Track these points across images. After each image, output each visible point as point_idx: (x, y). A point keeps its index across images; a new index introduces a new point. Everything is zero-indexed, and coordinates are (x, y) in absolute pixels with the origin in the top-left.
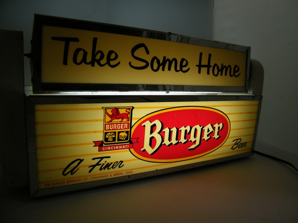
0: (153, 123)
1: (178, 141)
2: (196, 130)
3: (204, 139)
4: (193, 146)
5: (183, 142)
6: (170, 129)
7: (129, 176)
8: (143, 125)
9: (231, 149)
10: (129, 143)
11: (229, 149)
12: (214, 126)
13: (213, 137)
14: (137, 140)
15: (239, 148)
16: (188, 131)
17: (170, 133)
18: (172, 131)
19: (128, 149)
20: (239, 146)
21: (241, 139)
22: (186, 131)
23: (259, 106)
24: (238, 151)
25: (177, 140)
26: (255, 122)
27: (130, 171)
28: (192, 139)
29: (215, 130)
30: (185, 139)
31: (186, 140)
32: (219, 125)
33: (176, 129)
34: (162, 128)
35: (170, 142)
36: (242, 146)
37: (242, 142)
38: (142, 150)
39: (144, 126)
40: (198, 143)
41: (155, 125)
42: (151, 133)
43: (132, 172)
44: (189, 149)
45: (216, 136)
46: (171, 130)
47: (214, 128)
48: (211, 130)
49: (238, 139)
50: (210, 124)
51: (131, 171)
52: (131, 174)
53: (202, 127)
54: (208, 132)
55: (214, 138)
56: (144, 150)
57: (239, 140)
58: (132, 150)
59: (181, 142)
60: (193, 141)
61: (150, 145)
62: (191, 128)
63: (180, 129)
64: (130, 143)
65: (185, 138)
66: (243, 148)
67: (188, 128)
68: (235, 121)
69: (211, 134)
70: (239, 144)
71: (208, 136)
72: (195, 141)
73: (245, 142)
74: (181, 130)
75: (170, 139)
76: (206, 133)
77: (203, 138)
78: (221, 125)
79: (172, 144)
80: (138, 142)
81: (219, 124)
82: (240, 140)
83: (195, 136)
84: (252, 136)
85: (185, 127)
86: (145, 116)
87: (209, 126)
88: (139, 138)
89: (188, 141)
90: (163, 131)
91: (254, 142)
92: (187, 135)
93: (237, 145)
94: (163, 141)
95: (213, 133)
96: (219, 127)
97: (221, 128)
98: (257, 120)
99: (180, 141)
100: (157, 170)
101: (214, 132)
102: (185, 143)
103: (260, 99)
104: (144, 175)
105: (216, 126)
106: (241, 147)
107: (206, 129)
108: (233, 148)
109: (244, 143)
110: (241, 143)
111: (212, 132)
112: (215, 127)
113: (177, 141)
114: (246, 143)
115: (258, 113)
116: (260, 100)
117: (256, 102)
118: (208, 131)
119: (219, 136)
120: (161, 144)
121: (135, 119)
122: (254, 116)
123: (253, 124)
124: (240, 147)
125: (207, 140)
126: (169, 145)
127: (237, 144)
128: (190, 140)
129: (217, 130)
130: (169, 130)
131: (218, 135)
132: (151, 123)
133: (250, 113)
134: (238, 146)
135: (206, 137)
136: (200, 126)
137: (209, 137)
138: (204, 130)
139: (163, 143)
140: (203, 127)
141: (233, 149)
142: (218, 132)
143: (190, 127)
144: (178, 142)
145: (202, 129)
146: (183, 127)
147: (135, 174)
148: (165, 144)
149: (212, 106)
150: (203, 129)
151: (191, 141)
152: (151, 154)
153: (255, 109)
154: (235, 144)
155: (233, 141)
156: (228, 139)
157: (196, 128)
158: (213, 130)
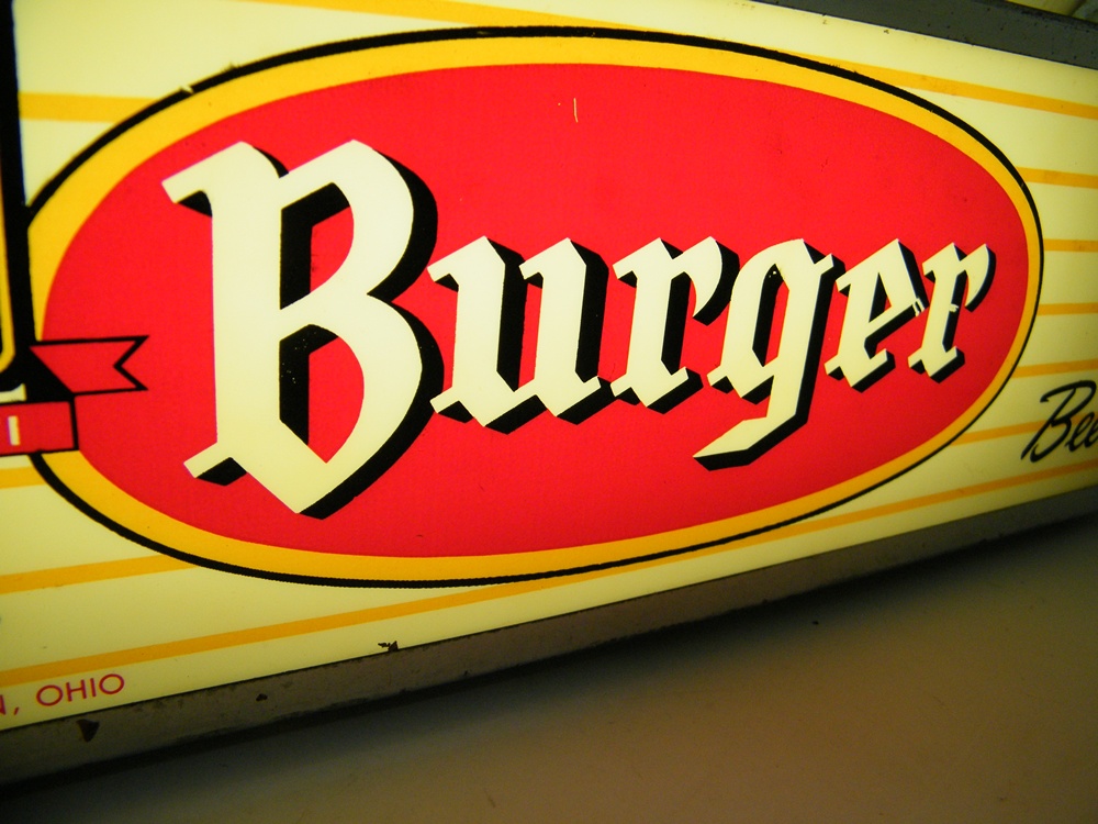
0: (306, 180)
1: (605, 384)
2: (774, 286)
3: (838, 374)
4: (743, 436)
5: (648, 397)
6: (512, 259)
7: (88, 725)
8: (178, 187)
9: (1024, 456)
10: (19, 393)
12: (927, 267)
13: (912, 360)
14: (119, 366)
15: (1073, 448)
16: (703, 294)
17: (519, 298)
18: (537, 280)
19: (24, 462)
20: (1076, 434)
21: (1091, 384)
22: (682, 287)
24: (1062, 473)
25: (585, 368)
27: (87, 676)
28: (738, 365)
29: (927, 304)
30: (672, 367)
31: (681, 376)
32: (967, 264)
33: (583, 266)
34: (424, 243)
35: (514, 385)
36: (1091, 433)
38: (199, 464)
39: (199, 203)
40: (783, 406)
41: (329, 202)
42: (295, 284)
43: (112, 684)
45: (933, 354)
46: (527, 270)
47: (926, 282)
48: (902, 297)
49: (1073, 387)
50: (896, 241)
51: (98, 675)
52: (101, 701)
53: (827, 263)
54: (873, 316)
55: (920, 367)
56: (229, 472)
57: (1082, 393)
58: (71, 466)
59: (630, 396)
60: (743, 387)
61: (296, 410)
62: (731, 267)
63: (620, 269)
64: (32, 397)
65: (671, 360)
67: (703, 262)
68: (1079, 246)
69: (896, 334)
70: (1075, 421)
71: (872, 345)
72: (762, 393)
74: (630, 279)
75: (514, 360)
76: (857, 324)
77: (830, 367)
78: (977, 265)
79: (534, 407)
80: (140, 387)
81: (962, 255)
82: (1088, 392)
83: (764, 345)
85: (674, 252)
86: (200, 87)
87: (887, 263)
88: (139, 341)
89: (695, 383)
90: (436, 271)
92: (692, 329)
93: (1061, 429)
94: (435, 372)
95: (909, 326)
96: (962, 280)
97: (973, 290)
99: (618, 387)
100: (393, 648)
101: (925, 316)
102: (666, 404)
104: (262, 697)
106: (1087, 443)
107: (859, 282)
108: (1038, 451)
110: (1092, 415)
111: (909, 313)
112: (931, 276)
113: (594, 385)
118: (880, 302)
119: (953, 354)
120: (419, 412)
121: (65, 108)
124: (1077, 442)
125: (864, 385)
126: (508, 422)
127: (1067, 420)
128: (713, 377)
129: (941, 305)
130: (499, 267)
131: (948, 344)
132: (282, 171)
134: (1070, 436)
135: (853, 360)
136: (816, 256)
137: (881, 358)
138: (846, 291)
139: (440, 403)
140: (839, 268)
141: (1035, 458)
142: (953, 319)
143: (723, 249)
144: (602, 398)
145: (828, 281)
146: (657, 247)
147: (158, 702)
148: (458, 412)
149: (924, 80)
150: (841, 283)
151: (725, 385)
152: (307, 512)
154: (1053, 422)
155: (1044, 399)
156: (1011, 380)
157: (778, 273)
158: (917, 304)
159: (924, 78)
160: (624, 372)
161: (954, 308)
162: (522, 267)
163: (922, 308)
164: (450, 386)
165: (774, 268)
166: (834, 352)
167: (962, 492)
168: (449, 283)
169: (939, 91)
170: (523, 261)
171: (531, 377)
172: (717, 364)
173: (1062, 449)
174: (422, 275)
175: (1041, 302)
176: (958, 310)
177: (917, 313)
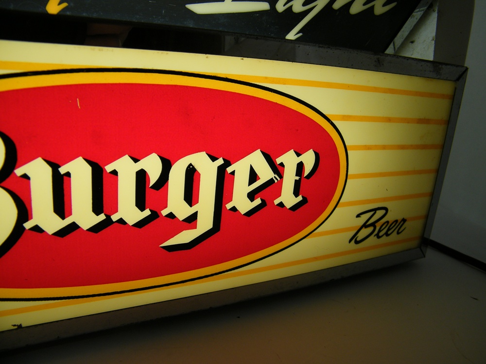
1: (108, 217)
2: (191, 174)
3: (234, 209)
4: (185, 237)
5: (131, 222)
6: (55, 167)
9: (350, 241)
11: (342, 242)
13: (277, 202)
15: (378, 237)
16: (154, 176)
17: (61, 181)
18: (68, 174)
20: (380, 231)
21: (385, 209)
22: (142, 176)
23: (455, 100)
26: (435, 153)
28: (177, 207)
29: (281, 177)
30: (142, 209)
31: (147, 212)
32: (302, 158)
35: (63, 218)
36: (389, 230)
37: (390, 217)
44: (165, 248)
45: (288, 198)
46: (63, 170)
47: (280, 168)
48: (265, 174)
49: (375, 210)
50: (259, 150)
53: (220, 161)
54: (250, 183)
55: (281, 205)
57: (380, 213)
59: (122, 221)
60: (181, 216)
62: (167, 166)
63: (109, 168)
65: (141, 206)
66: (394, 237)
67: (152, 165)
68: (368, 148)
69: (265, 191)
70: (378, 226)
71: (251, 196)
73: (400, 218)
74: (114, 173)
76: (241, 188)
77: (229, 206)
78: (309, 159)
79: (74, 226)
81: (298, 155)
82: (383, 212)
83: (190, 196)
84: (425, 200)
85: (136, 161)
87: (256, 160)
89: (155, 215)
90: (19, 172)
91: (428, 218)
92: (150, 194)
93: (371, 229)
94: (24, 214)
95: (272, 187)
97: (308, 170)
98: (445, 148)
99: (115, 218)
100: (20, 326)
101: (280, 184)
102: (141, 224)
103: (460, 77)
105: (289, 160)
106: (387, 234)
107: (240, 169)
108: (358, 239)
109: (396, 221)
110: (388, 222)
111: (271, 181)
112: (282, 165)
113: (102, 217)
114: (404, 220)
115: (450, 123)
116: (458, 79)
117: (445, 87)
118: (253, 176)
119: (300, 198)
122: (435, 134)
123: (429, 159)
124: (381, 234)
125: (250, 213)
126: (62, 233)
127: (373, 225)
128: (165, 212)
129: (290, 178)
131: (296, 194)
133: (420, 121)
134: (376, 232)
135: (241, 203)
136: (214, 159)
137: (258, 201)
138: (233, 173)
139: (28, 225)
140: (227, 163)
141: (357, 242)
142: (297, 183)
143: (161, 158)
144: (108, 222)
145: (221, 170)
146: (126, 158)
148: (37, 229)
149: (266, 79)
150: (229, 170)
151: (171, 215)
153: (440, 109)
154: (365, 226)
155: (358, 216)
156: (337, 209)
157: (193, 167)
158: (275, 177)
159: (266, 78)
160: (117, 211)
161: (297, 178)
162: (60, 169)
163: (279, 179)
164: (32, 218)
165: (191, 165)
166: (230, 200)
167: (316, 259)
168: (26, 177)
169: (276, 83)
170: (60, 167)
171: (70, 214)
172: (166, 207)
173: (373, 238)
174: (12, 175)
175: (349, 173)
176: (300, 179)
177: (276, 181)
